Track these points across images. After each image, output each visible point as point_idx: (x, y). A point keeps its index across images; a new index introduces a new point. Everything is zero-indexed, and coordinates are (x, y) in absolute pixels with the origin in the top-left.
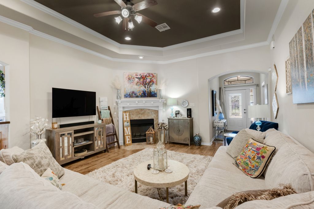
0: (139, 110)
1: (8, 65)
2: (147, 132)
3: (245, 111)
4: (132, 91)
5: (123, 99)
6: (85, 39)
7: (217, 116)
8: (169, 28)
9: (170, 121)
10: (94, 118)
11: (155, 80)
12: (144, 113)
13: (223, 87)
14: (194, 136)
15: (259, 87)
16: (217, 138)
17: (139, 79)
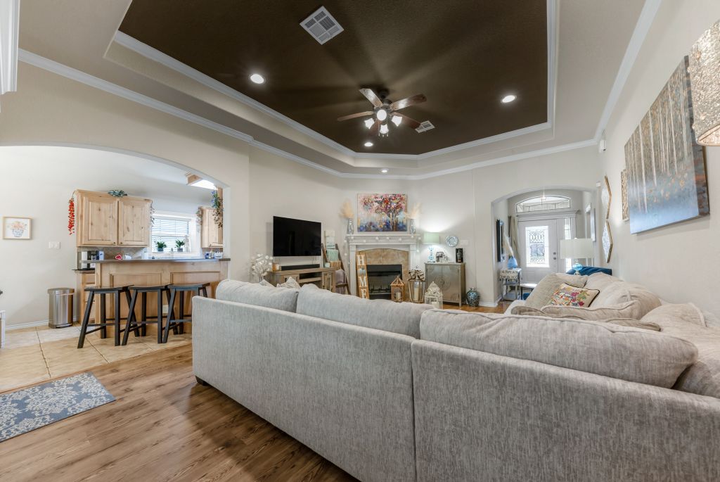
0: (380, 251)
1: (228, 186)
2: (392, 284)
3: (555, 256)
4: (369, 221)
5: (357, 234)
6: (312, 148)
7: (504, 262)
8: (432, 127)
9: (428, 267)
10: (318, 260)
11: (403, 205)
12: (387, 255)
13: (514, 216)
14: (467, 291)
15: (580, 214)
16: (505, 298)
17: (380, 203)
